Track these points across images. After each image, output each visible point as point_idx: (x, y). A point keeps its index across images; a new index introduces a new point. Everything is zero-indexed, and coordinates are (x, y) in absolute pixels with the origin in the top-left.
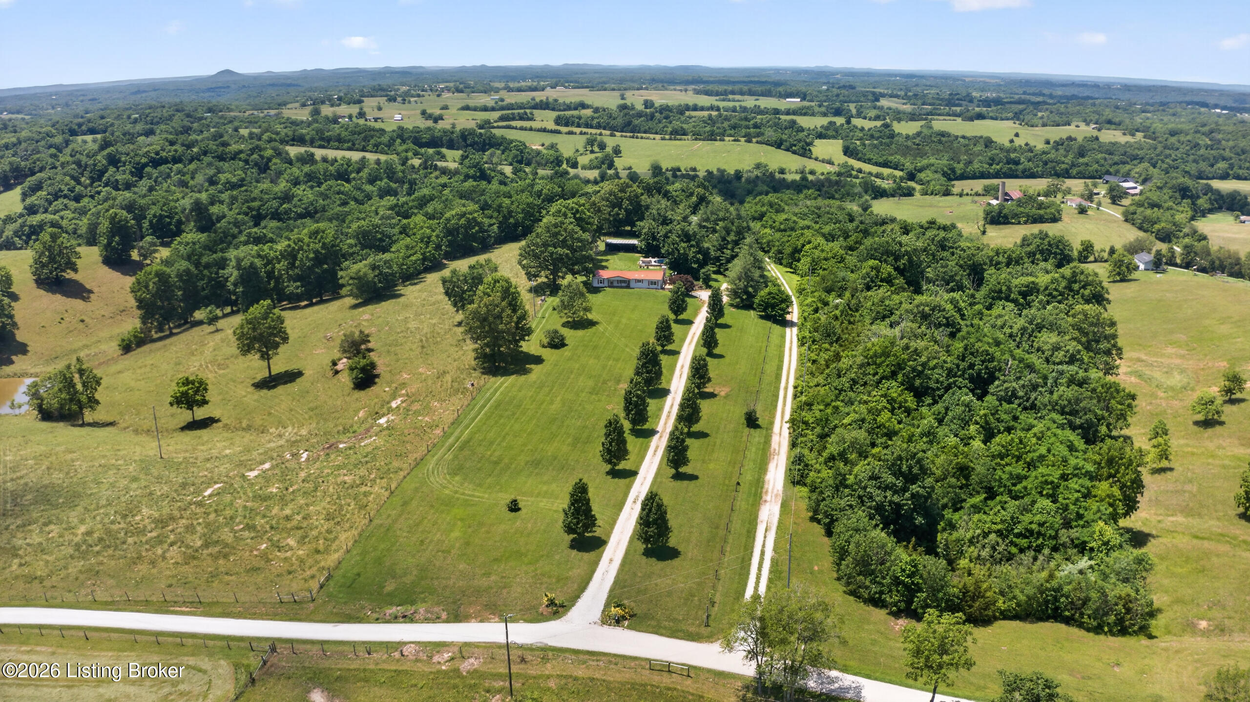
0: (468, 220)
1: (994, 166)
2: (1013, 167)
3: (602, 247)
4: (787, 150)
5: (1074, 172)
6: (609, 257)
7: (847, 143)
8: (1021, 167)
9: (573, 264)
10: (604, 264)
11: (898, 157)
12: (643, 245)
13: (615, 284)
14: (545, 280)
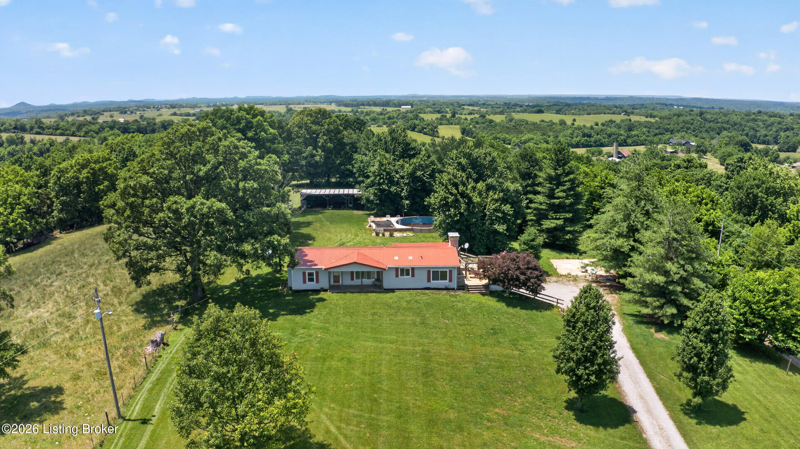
0: (94, 173)
1: (575, 139)
2: (588, 139)
3: (296, 200)
4: (420, 132)
5: (629, 141)
6: (309, 218)
7: (462, 126)
8: (592, 139)
9: (240, 240)
10: (304, 231)
11: (505, 135)
12: (371, 194)
13: (347, 281)
14: (178, 277)
